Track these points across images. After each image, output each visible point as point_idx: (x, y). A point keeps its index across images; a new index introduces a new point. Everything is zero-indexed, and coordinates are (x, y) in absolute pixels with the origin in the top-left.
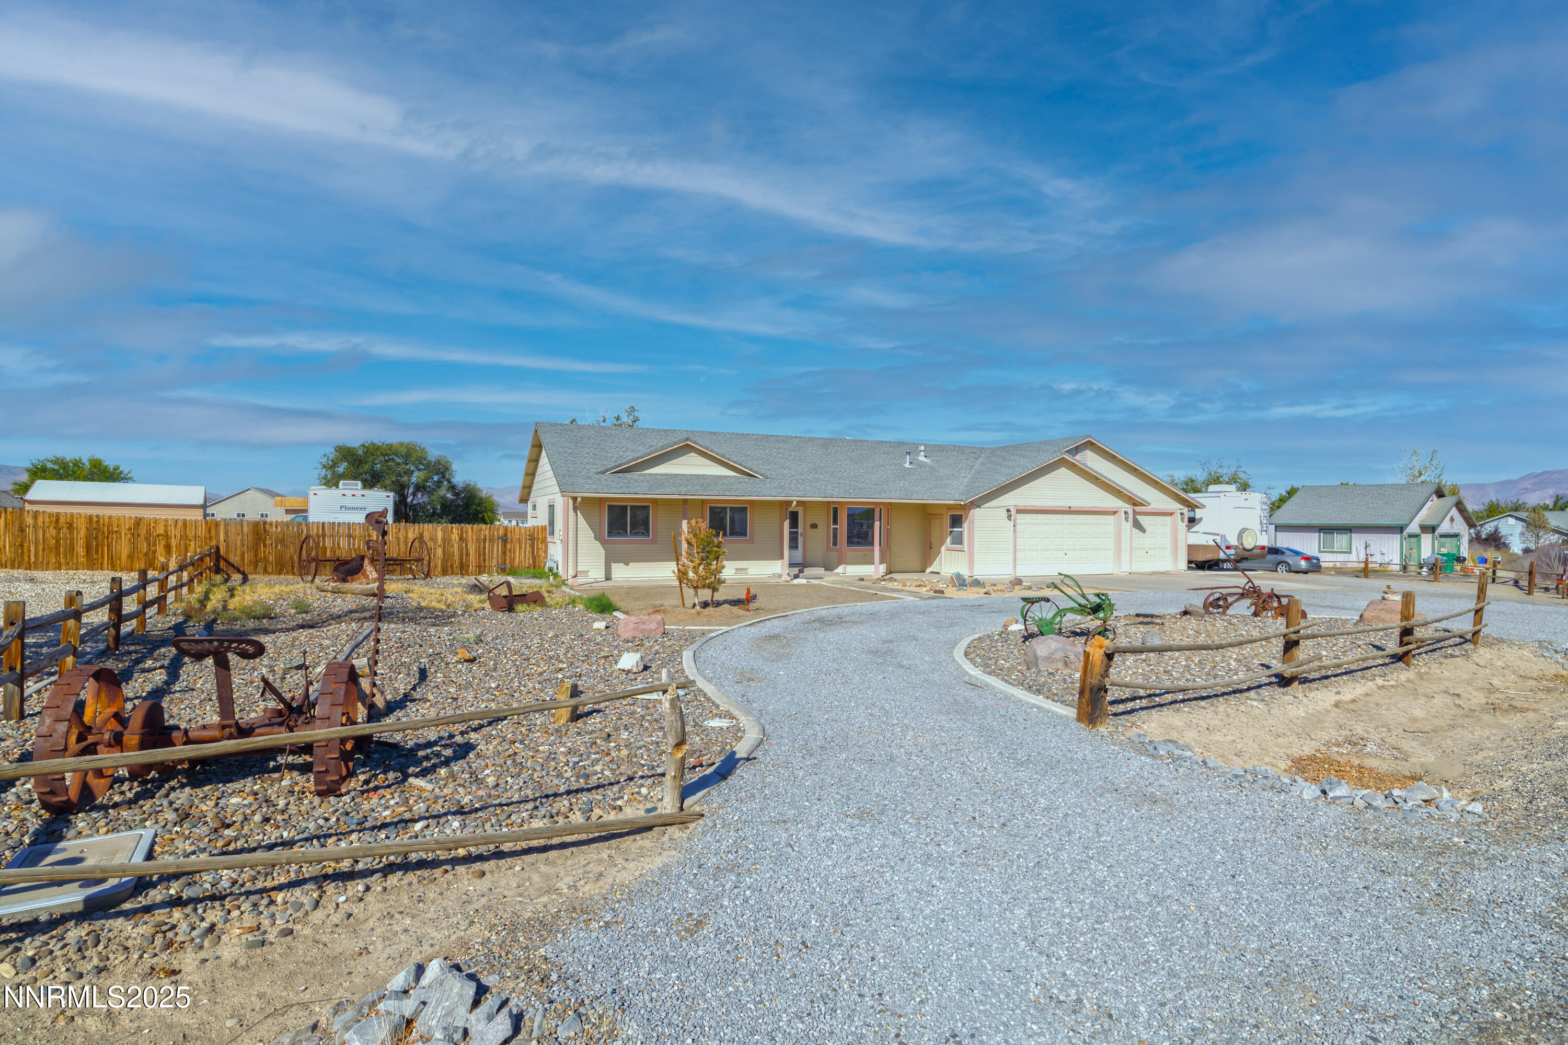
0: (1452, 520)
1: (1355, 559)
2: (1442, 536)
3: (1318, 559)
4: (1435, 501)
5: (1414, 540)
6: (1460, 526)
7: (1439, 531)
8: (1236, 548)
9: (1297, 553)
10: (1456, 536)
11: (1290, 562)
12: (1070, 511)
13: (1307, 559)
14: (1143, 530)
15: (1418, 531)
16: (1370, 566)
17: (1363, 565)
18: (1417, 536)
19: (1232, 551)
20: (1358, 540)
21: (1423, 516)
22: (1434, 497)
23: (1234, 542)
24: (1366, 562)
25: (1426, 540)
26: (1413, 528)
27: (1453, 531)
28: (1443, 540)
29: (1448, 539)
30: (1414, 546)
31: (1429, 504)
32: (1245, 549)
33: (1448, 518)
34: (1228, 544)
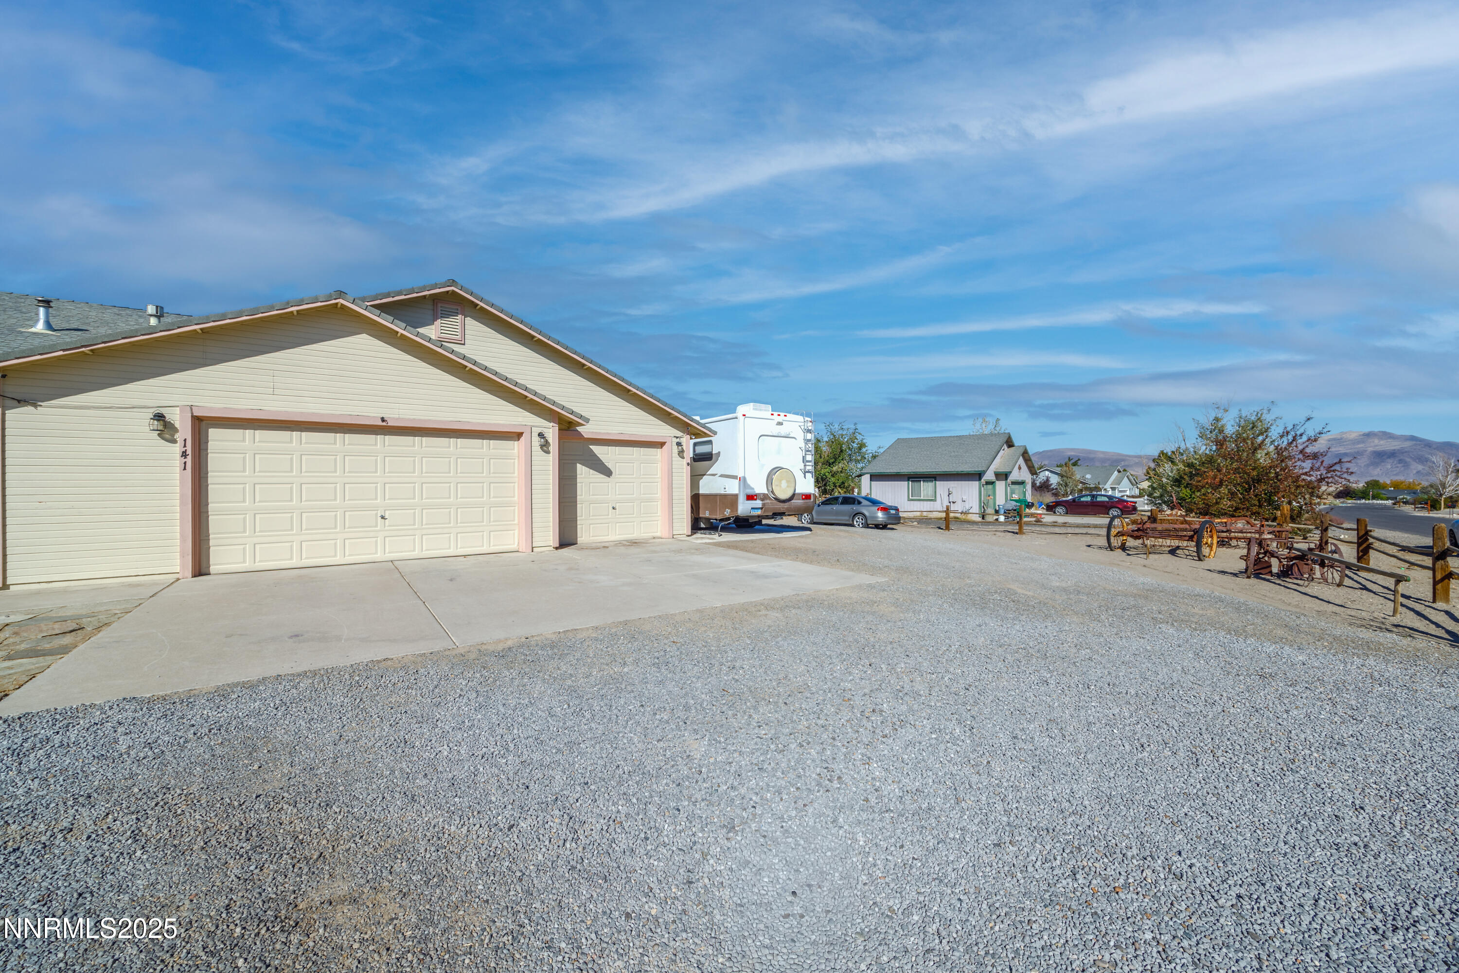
0: (1020, 468)
1: (936, 509)
2: (1013, 483)
3: (897, 510)
4: (1005, 451)
5: (990, 487)
6: (1025, 475)
7: (1011, 478)
8: (764, 497)
9: (874, 502)
10: (1022, 483)
11: (867, 513)
12: (383, 429)
13: (885, 509)
14: (608, 472)
15: (993, 478)
16: (952, 515)
17: (944, 515)
18: (992, 483)
19: (758, 503)
20: (942, 487)
21: (997, 465)
22: (1005, 447)
23: (760, 488)
24: (947, 511)
25: (1000, 486)
26: (989, 476)
27: (1020, 479)
28: (1013, 487)
29: (1017, 486)
30: (990, 493)
31: (1002, 452)
32: (777, 499)
33: (1017, 466)
34: (750, 492)
